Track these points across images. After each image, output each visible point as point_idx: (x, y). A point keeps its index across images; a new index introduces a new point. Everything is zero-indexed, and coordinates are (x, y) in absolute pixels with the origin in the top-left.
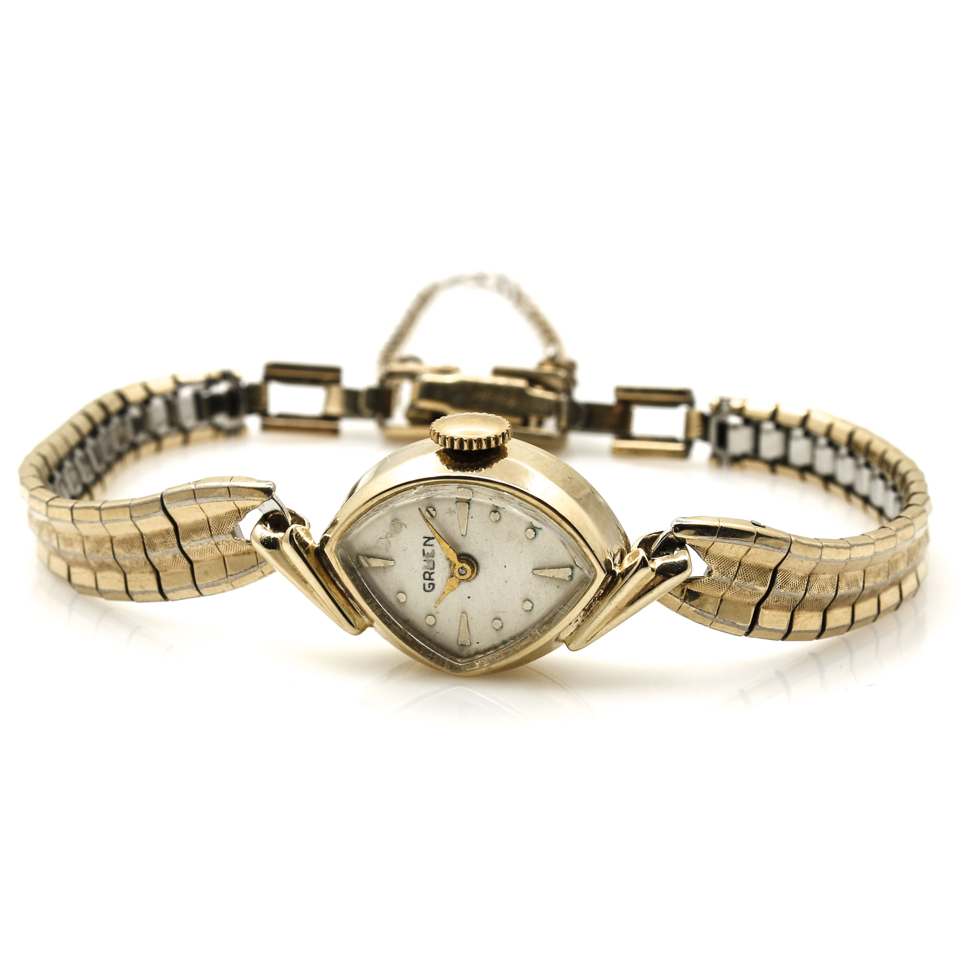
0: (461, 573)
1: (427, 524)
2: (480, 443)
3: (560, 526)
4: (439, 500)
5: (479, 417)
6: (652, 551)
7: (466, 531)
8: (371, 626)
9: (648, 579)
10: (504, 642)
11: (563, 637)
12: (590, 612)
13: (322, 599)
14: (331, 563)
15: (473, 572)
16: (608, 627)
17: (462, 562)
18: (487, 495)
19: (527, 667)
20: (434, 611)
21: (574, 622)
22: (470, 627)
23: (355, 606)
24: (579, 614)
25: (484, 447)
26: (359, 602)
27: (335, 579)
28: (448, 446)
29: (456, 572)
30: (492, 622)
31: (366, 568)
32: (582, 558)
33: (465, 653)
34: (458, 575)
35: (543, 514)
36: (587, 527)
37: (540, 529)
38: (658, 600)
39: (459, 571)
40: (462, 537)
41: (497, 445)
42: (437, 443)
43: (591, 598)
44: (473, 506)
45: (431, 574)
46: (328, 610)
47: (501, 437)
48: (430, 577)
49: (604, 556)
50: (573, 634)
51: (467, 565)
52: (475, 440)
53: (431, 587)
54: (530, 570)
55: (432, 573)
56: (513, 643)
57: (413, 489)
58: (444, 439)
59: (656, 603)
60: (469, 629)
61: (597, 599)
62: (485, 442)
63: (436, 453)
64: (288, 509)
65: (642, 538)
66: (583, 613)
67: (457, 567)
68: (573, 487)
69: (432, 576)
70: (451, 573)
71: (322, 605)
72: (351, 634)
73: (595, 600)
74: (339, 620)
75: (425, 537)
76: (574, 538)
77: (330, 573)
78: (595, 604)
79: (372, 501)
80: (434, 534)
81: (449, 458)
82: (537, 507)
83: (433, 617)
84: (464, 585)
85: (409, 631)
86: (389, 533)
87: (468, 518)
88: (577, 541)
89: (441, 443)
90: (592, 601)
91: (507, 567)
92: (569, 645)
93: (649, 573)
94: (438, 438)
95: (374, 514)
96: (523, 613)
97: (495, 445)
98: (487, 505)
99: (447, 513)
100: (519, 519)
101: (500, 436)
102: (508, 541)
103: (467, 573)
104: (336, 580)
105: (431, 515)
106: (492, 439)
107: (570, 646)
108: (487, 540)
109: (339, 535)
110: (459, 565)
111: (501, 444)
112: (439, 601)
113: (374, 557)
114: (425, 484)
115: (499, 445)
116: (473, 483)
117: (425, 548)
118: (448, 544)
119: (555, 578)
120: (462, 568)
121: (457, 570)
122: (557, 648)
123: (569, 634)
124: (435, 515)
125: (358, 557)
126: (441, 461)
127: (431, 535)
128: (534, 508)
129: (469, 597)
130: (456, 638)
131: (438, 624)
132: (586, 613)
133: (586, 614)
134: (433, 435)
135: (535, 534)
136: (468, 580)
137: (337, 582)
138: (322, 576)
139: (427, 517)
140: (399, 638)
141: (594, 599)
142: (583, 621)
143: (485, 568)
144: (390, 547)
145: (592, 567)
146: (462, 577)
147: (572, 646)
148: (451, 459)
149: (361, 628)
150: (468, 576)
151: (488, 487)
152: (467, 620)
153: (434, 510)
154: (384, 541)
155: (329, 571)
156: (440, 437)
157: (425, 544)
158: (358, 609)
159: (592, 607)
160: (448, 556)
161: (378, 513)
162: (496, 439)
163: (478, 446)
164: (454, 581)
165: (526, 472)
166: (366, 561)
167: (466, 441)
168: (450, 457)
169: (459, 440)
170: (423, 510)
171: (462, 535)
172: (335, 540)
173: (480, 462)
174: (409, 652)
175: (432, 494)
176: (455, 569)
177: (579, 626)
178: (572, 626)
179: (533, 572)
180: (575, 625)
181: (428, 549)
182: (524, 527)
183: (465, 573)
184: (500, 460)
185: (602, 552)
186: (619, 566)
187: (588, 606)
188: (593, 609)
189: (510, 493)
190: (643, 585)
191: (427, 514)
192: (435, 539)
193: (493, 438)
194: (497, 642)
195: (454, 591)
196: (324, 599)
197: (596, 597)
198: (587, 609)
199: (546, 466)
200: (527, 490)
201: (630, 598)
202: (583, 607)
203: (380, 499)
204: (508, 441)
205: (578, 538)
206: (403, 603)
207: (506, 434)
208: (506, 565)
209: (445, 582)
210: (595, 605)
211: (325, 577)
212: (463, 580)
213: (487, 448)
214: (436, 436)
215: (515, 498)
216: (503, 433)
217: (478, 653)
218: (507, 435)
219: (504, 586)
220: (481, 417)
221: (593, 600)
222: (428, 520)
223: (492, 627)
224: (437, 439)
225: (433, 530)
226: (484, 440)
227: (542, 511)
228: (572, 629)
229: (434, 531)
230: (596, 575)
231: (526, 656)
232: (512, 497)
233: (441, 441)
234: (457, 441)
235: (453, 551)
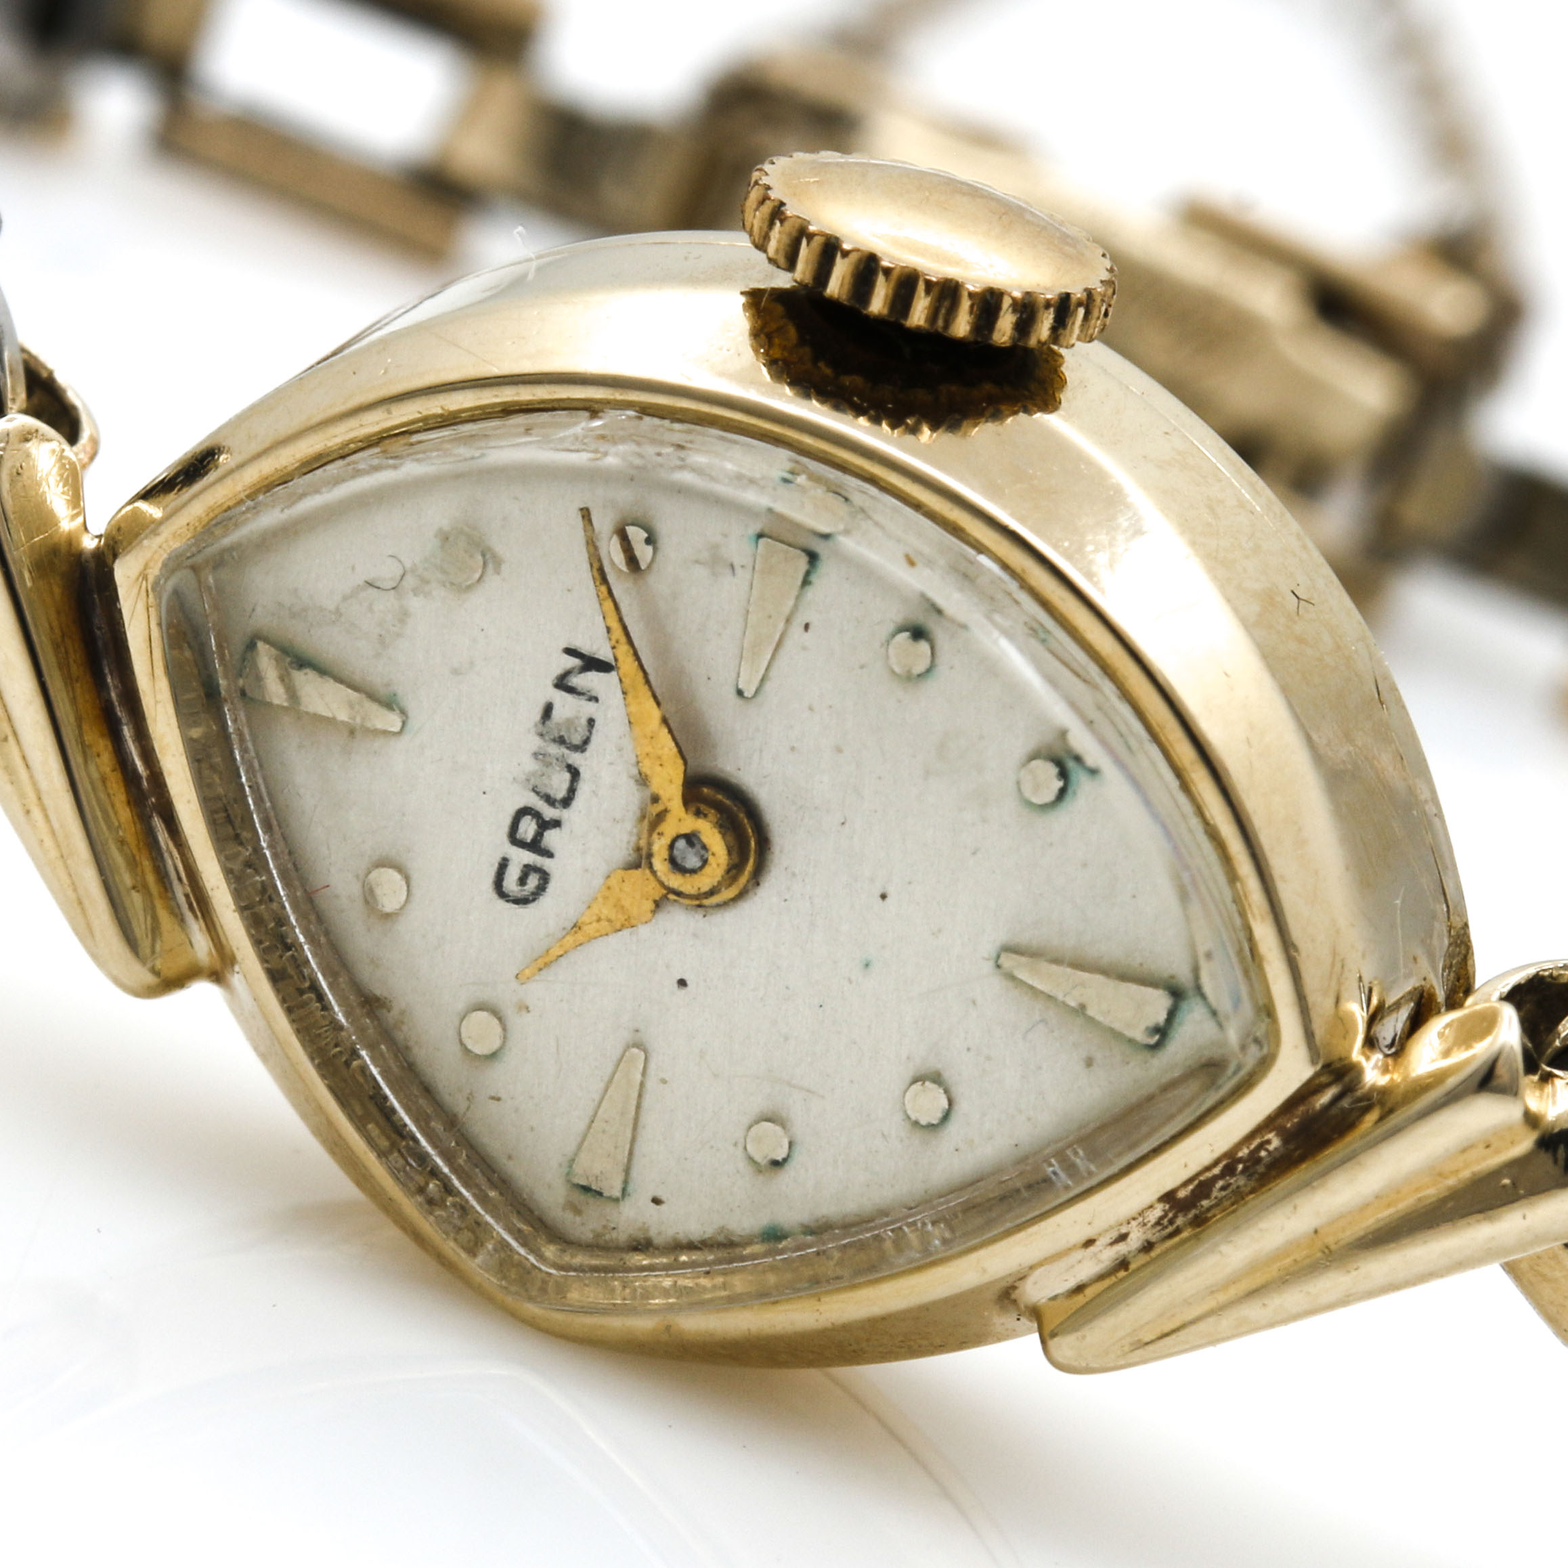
0: (679, 861)
1: (597, 591)
2: (947, 303)
3: (1185, 787)
4: (681, 491)
5: (982, 197)
6: (1557, 1043)
7: (763, 680)
8: (217, 977)
9: (1498, 1152)
10: (774, 1235)
11: (1037, 1291)
12: (1191, 1215)
13: (34, 784)
14: (125, 633)
15: (734, 870)
16: (1253, 1311)
17: (698, 814)
18: (899, 541)
19: (837, 1382)
20: (505, 994)
21: (1106, 1239)
22: (647, 1118)
23: (173, 861)
24: (1141, 1213)
25: (962, 326)
26: (193, 848)
27: (120, 712)
28: (804, 273)
29: (660, 847)
30: (750, 1127)
31: (270, 705)
32: (1234, 959)
33: (583, 1226)
34: (660, 864)
35: (1125, 710)
36: (1300, 830)
37: (1094, 772)
38: (1511, 1269)
39: (671, 846)
40: (739, 701)
41: (1019, 340)
42: (761, 246)
43: (1216, 1154)
44: (828, 577)
45: (546, 825)
46: (49, 842)
47: (1052, 310)
48: (539, 835)
49: (1334, 983)
50: (1090, 1292)
51: (716, 831)
52: (929, 285)
53: (533, 881)
54: (988, 947)
55: (557, 824)
56: (810, 1247)
57: (587, 414)
58: (795, 234)
59: (1494, 1273)
60: (640, 1129)
61: (1240, 1167)
62: (972, 307)
63: (742, 293)
64: (23, 350)
65: (1532, 971)
66: (1158, 1212)
67: (670, 828)
68: (1301, 640)
69: (551, 838)
70: (638, 849)
71: (28, 812)
72: (117, 982)
73: (1229, 1170)
74: (80, 903)
75: (570, 652)
76: (1226, 859)
77: (109, 680)
78: (1223, 1188)
79: (389, 412)
80: (613, 648)
81: (792, 332)
82: (1108, 670)
83: (496, 1021)
84: (678, 919)
85: (372, 1047)
86: (413, 570)
87: (788, 621)
88: (1233, 877)
89: (777, 251)
90: (1216, 1171)
91: (888, 900)
92: (1054, 1335)
93: (1510, 1128)
94: (771, 225)
95: (376, 469)
96: (895, 1127)
97: (1012, 338)
98: (886, 586)
99: (697, 562)
100: (1015, 693)
101: (1048, 304)
102: (927, 773)
103: (707, 870)
104: (124, 720)
105: (632, 560)
106: (1007, 302)
107: (1052, 1344)
108: (839, 750)
109: (200, 519)
110: (680, 820)
111: (1039, 342)
112: (544, 962)
113: (322, 671)
114: (645, 410)
115: (1033, 342)
116: (862, 469)
117: (563, 701)
118: (658, 704)
119: (1091, 1020)
120: (691, 839)
121: (666, 840)
122: (1000, 1338)
123: (1072, 1283)
124: (649, 566)
125: (251, 646)
126: (756, 334)
127: (604, 653)
128: (1094, 670)
129: (682, 983)
130: (571, 1148)
131: (511, 1058)
132: (1175, 1216)
133: (1171, 1222)
134: (754, 206)
135: (1062, 793)
136: (700, 902)
137: (127, 732)
138: (69, 680)
139: (612, 563)
140: (319, 1068)
141: (1229, 1163)
142: (1148, 1247)
143: (794, 875)
144: (399, 635)
145: (1264, 1016)
146: (676, 881)
147: (1065, 1346)
148: (802, 341)
149: (170, 967)
150: (705, 881)
151: (917, 506)
152: (642, 1084)
153: (649, 541)
154: (385, 604)
155: (107, 671)
156: (782, 222)
157: (562, 683)
158: (180, 879)
159: (1207, 1196)
160: (646, 767)
161: (395, 467)
162: (1027, 309)
163: (933, 316)
164: (640, 888)
165: (1112, 499)
166: (284, 679)
167: (887, 272)
168: (799, 328)
169: (860, 260)
170: (604, 523)
171: (740, 693)
172: (174, 535)
173: (921, 395)
174: (349, 1148)
175: (659, 459)
176: (660, 834)
177: (1123, 1264)
178: (1095, 1255)
179: (998, 957)
180: (1106, 1256)
181: (566, 706)
182: (1020, 746)
183: (699, 864)
184: (1015, 413)
185: (1333, 965)
186: (1386, 1056)
187: (1191, 1187)
188: (1209, 1209)
189: (1005, 567)
190: (1466, 1174)
191: (613, 553)
192: (614, 673)
193: (1014, 299)
194: (744, 1223)
195: (626, 932)
196: (44, 785)
197: (1240, 1160)
198: (1186, 1198)
199: (1211, 509)
200: (1089, 575)
201: (1391, 1210)
202: (1169, 1186)
203: (425, 413)
204: (1079, 344)
205: (1245, 867)
206: (387, 916)
207: (1080, 304)
208: (891, 891)
209: (598, 881)
210: (1224, 1193)
211: (78, 691)
212: (679, 894)
213: (972, 339)
214: (767, 216)
215: (1023, 597)
216: (1068, 295)
217: (642, 1245)
218: (1081, 312)
219: (850, 981)
220: (992, 199)
221: (1221, 1166)
222: (611, 578)
223: (739, 1152)
224: (765, 228)
225: (615, 625)
226: (971, 295)
227: (1126, 696)
228: (1087, 1267)
229: (618, 633)
230: (1265, 1064)
231: (846, 1328)
232: (1013, 586)
233: (779, 242)
234: (846, 260)
235: (675, 750)
